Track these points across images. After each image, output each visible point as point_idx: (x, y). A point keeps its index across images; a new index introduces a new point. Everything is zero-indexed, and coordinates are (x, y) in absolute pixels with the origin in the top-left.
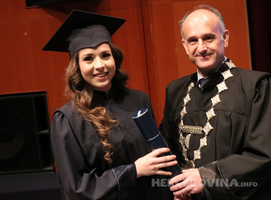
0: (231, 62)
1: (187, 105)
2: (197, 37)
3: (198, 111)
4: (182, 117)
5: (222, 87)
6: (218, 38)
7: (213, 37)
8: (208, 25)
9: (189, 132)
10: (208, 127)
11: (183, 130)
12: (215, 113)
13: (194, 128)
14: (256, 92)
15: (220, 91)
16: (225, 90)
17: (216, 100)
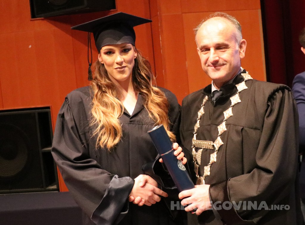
0: (248, 74)
1: (200, 119)
2: (209, 46)
3: (210, 125)
4: (195, 131)
5: (235, 99)
6: (233, 48)
7: (226, 47)
8: (221, 33)
9: (201, 147)
10: (219, 142)
11: (195, 145)
12: (227, 127)
13: (205, 143)
14: (268, 106)
15: (233, 104)
16: (238, 103)
17: (228, 113)
